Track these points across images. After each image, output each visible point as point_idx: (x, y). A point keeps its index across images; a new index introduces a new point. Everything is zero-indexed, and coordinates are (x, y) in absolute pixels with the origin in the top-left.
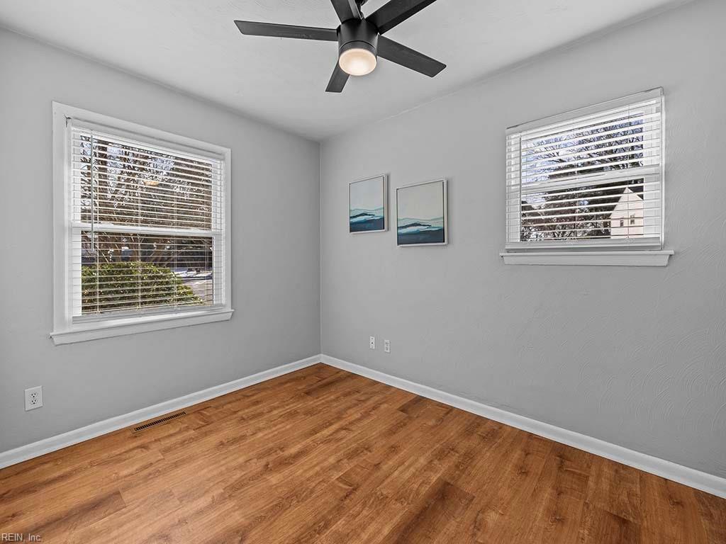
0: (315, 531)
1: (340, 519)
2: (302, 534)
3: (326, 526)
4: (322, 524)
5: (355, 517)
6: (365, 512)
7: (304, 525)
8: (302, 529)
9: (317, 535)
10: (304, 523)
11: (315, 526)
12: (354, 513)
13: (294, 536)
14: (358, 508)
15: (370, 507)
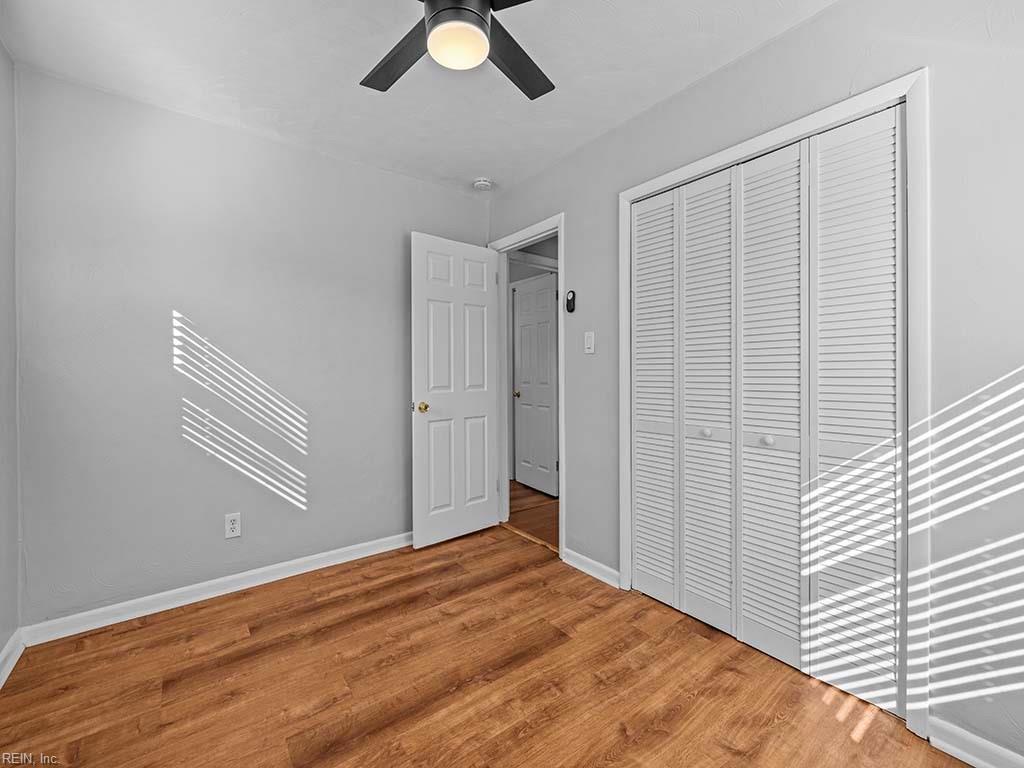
0: (531, 727)
1: (497, 737)
2: (547, 726)
3: (516, 731)
4: (521, 735)
5: (475, 738)
6: (459, 741)
7: (546, 737)
8: (548, 732)
9: (528, 721)
10: (546, 740)
11: (531, 734)
12: (475, 743)
13: (557, 726)
14: (467, 749)
15: (448, 748)
